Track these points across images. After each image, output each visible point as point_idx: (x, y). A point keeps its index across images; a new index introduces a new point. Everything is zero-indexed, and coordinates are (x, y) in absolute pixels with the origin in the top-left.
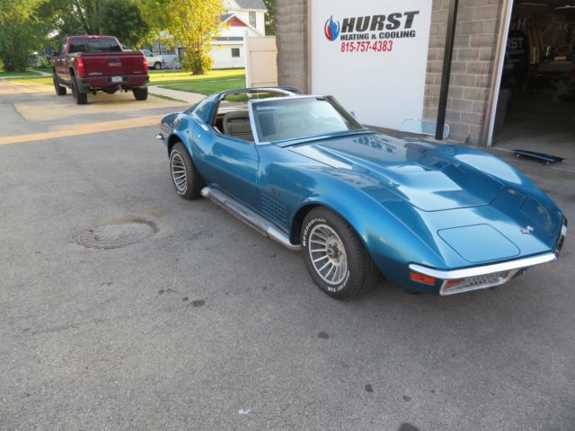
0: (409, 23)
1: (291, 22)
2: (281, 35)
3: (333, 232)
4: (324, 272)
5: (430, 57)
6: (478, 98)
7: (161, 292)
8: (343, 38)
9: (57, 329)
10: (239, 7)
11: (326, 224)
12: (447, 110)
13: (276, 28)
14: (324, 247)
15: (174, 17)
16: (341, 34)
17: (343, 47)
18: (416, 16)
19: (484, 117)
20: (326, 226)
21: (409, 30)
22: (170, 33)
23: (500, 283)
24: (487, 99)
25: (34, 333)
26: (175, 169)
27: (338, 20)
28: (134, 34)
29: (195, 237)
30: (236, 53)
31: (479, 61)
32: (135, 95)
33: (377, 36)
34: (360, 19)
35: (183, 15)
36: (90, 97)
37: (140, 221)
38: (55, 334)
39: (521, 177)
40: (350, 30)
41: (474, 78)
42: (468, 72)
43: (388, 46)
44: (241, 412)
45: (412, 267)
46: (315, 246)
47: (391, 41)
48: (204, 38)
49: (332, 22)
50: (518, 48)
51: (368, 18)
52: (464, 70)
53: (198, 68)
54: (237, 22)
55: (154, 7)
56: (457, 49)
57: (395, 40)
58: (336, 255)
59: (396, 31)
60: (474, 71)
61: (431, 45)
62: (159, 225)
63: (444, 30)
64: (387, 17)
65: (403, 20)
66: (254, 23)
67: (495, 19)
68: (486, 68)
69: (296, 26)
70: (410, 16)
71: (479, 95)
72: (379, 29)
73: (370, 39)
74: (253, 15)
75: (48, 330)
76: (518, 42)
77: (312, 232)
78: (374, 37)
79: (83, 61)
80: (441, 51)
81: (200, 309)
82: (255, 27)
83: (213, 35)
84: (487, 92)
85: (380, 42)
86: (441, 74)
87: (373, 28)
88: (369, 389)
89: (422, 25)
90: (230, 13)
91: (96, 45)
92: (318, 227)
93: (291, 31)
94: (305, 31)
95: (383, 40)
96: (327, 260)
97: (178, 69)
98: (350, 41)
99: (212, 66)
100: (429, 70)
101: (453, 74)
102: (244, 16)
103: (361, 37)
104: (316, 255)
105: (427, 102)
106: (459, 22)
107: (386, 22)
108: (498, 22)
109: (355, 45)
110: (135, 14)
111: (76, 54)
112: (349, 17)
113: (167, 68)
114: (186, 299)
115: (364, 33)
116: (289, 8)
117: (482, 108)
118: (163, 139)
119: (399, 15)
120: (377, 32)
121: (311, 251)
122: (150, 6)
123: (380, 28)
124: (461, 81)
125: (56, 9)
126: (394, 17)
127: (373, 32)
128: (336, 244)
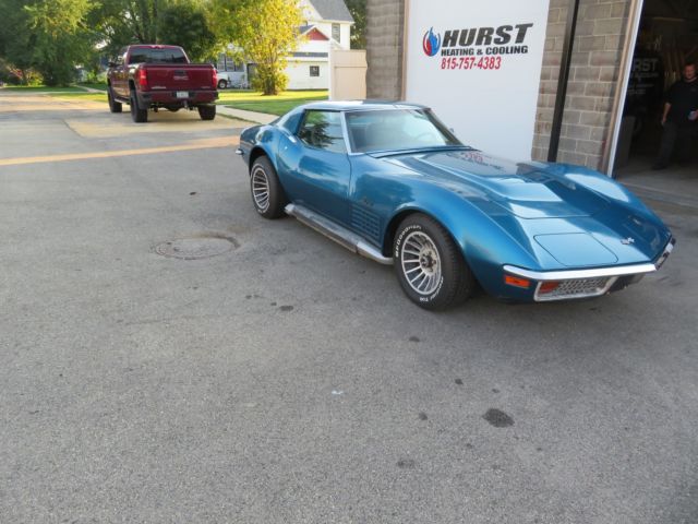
0: (520, 37)
1: (385, 33)
2: (372, 48)
3: (428, 238)
4: (416, 284)
5: (544, 77)
6: (597, 124)
7: (249, 297)
8: (444, 53)
9: (150, 322)
10: (319, 18)
11: (422, 230)
12: (561, 137)
13: (366, 41)
14: (417, 257)
15: (245, 27)
16: (441, 48)
17: (444, 63)
18: (529, 29)
19: (604, 145)
20: (420, 233)
21: (521, 45)
22: (240, 46)
23: (598, 294)
24: (607, 124)
25: (127, 324)
26: (256, 186)
27: (440, 33)
28: (197, 46)
29: (279, 252)
30: (315, 71)
31: (599, 82)
32: (201, 114)
33: (484, 51)
34: (464, 32)
35: (256, 25)
36: (151, 114)
37: (219, 237)
38: (148, 325)
39: (629, 195)
40: (452, 44)
41: (593, 101)
42: (587, 94)
43: (496, 63)
44: (334, 392)
45: (506, 268)
46: (408, 256)
47: (499, 58)
48: (279, 52)
49: (431, 33)
50: (650, 71)
51: (473, 31)
52: (582, 91)
53: (270, 87)
54: (318, 35)
55: (222, 15)
56: (574, 67)
57: (504, 57)
58: (430, 265)
59: (505, 46)
60: (594, 92)
61: (545, 62)
62: (240, 241)
63: (560, 45)
64: (495, 29)
65: (514, 34)
66: (337, 37)
67: (618, 34)
68: (608, 90)
69: (391, 38)
70: (523, 29)
71: (599, 119)
72: (486, 44)
73: (475, 55)
74: (336, 27)
75: (141, 322)
76: (651, 64)
77: (406, 241)
78: (479, 52)
79: (146, 73)
80: (555, 70)
81: (289, 313)
82: (339, 41)
83: (290, 50)
84: (608, 117)
85: (487, 58)
86: (555, 95)
87: (479, 43)
88: (459, 382)
89: (536, 39)
90: (309, 24)
91: (159, 56)
92: (412, 235)
93: (384, 44)
94: (400, 44)
95: (490, 56)
96: (420, 271)
97: (248, 89)
98: (452, 57)
99: (288, 86)
100: (542, 91)
101: (570, 96)
102: (326, 29)
103: (465, 52)
104: (409, 266)
105: (538, 128)
106: (578, 37)
107: (494, 36)
108: (622, 38)
109: (458, 61)
110: (199, 23)
111: (136, 66)
112: (452, 29)
113: (233, 88)
114: (275, 304)
115: (469, 47)
116: (383, 17)
117: (601, 135)
118: (242, 154)
119: (509, 28)
120: (483, 47)
121: (403, 262)
122: (218, 13)
123: (488, 42)
124: (578, 104)
125: (107, 16)
126: (504, 30)
127: (479, 47)
128: (430, 253)
